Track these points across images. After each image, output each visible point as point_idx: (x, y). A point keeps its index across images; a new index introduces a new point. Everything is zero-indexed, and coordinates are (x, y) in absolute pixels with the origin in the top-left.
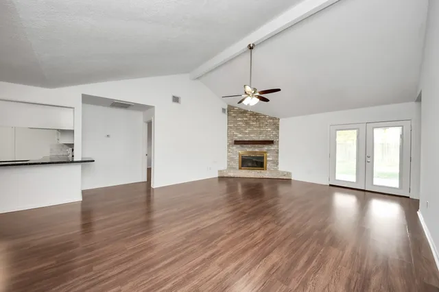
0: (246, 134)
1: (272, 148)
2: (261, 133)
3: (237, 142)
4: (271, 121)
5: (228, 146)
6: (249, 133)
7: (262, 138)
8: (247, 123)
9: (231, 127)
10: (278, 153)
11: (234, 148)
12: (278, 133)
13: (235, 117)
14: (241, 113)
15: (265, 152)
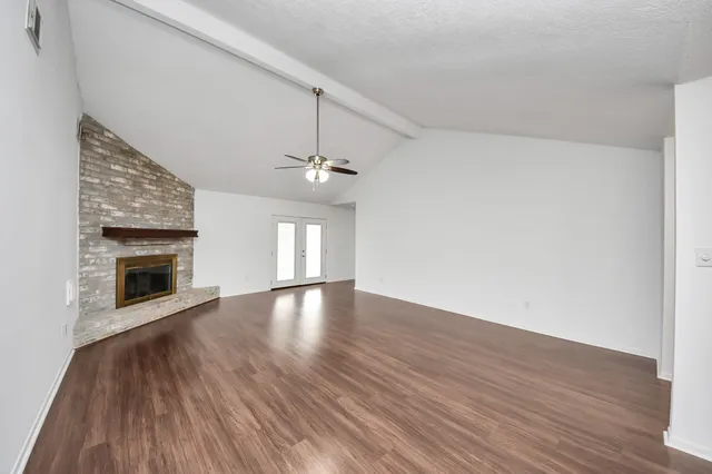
0: (134, 210)
1: (184, 246)
2: (165, 213)
3: (109, 233)
4: (183, 190)
5: (83, 244)
6: (143, 211)
7: (167, 224)
8: (136, 184)
9: (91, 186)
10: (192, 255)
11: (103, 249)
12: (192, 215)
13: (104, 158)
14: (123, 152)
15: (175, 256)
